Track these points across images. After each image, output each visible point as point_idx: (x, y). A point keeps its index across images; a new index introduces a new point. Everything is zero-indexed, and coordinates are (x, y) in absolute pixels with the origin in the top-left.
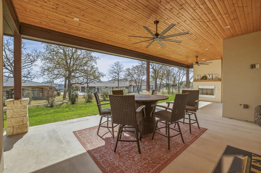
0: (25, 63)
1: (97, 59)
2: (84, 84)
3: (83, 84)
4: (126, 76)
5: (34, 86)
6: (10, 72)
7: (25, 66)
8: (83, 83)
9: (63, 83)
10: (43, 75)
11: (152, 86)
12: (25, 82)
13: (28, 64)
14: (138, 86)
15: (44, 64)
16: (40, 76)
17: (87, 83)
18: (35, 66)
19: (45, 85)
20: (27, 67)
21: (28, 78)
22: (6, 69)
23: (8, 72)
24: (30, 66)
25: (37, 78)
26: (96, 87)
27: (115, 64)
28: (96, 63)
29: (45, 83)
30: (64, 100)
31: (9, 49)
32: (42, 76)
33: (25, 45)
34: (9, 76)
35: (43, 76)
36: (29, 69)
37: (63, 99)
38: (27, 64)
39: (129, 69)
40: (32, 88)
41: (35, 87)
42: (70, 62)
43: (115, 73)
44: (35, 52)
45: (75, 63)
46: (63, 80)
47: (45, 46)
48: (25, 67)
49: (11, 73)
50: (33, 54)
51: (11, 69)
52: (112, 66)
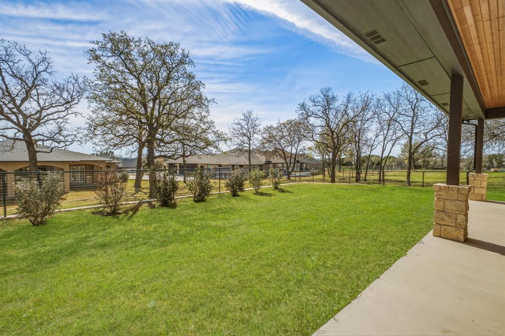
0: (52, 107)
1: (210, 103)
2: (178, 158)
3: (176, 159)
4: (263, 143)
5: (74, 162)
6: (16, 127)
7: (52, 114)
8: (176, 157)
9: (135, 155)
10: (92, 135)
11: (307, 163)
12: (51, 151)
13: (59, 110)
14: (289, 164)
15: (94, 112)
16: (87, 138)
17: (184, 156)
18: (74, 115)
19: (97, 160)
20: (55, 116)
21: (59, 143)
22: (8, 120)
23: (13, 128)
24: (64, 114)
25: (80, 143)
26: (198, 165)
27: (244, 116)
28: (208, 112)
29: (97, 155)
30: (137, 191)
31: (13, 72)
32: (92, 138)
33: (50, 65)
34: (15, 136)
35: (94, 139)
36: (61, 120)
37: (134, 189)
38: (55, 109)
39: (271, 127)
40: (70, 166)
41: (77, 163)
42: (153, 109)
43: (244, 135)
44: (74, 81)
45: (162, 111)
46: (135, 149)
47: (97, 69)
48: (51, 117)
49: (19, 131)
50: (70, 86)
51: (18, 119)
52: (237, 122)
